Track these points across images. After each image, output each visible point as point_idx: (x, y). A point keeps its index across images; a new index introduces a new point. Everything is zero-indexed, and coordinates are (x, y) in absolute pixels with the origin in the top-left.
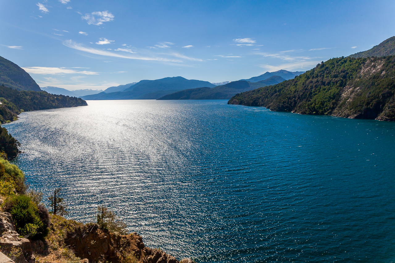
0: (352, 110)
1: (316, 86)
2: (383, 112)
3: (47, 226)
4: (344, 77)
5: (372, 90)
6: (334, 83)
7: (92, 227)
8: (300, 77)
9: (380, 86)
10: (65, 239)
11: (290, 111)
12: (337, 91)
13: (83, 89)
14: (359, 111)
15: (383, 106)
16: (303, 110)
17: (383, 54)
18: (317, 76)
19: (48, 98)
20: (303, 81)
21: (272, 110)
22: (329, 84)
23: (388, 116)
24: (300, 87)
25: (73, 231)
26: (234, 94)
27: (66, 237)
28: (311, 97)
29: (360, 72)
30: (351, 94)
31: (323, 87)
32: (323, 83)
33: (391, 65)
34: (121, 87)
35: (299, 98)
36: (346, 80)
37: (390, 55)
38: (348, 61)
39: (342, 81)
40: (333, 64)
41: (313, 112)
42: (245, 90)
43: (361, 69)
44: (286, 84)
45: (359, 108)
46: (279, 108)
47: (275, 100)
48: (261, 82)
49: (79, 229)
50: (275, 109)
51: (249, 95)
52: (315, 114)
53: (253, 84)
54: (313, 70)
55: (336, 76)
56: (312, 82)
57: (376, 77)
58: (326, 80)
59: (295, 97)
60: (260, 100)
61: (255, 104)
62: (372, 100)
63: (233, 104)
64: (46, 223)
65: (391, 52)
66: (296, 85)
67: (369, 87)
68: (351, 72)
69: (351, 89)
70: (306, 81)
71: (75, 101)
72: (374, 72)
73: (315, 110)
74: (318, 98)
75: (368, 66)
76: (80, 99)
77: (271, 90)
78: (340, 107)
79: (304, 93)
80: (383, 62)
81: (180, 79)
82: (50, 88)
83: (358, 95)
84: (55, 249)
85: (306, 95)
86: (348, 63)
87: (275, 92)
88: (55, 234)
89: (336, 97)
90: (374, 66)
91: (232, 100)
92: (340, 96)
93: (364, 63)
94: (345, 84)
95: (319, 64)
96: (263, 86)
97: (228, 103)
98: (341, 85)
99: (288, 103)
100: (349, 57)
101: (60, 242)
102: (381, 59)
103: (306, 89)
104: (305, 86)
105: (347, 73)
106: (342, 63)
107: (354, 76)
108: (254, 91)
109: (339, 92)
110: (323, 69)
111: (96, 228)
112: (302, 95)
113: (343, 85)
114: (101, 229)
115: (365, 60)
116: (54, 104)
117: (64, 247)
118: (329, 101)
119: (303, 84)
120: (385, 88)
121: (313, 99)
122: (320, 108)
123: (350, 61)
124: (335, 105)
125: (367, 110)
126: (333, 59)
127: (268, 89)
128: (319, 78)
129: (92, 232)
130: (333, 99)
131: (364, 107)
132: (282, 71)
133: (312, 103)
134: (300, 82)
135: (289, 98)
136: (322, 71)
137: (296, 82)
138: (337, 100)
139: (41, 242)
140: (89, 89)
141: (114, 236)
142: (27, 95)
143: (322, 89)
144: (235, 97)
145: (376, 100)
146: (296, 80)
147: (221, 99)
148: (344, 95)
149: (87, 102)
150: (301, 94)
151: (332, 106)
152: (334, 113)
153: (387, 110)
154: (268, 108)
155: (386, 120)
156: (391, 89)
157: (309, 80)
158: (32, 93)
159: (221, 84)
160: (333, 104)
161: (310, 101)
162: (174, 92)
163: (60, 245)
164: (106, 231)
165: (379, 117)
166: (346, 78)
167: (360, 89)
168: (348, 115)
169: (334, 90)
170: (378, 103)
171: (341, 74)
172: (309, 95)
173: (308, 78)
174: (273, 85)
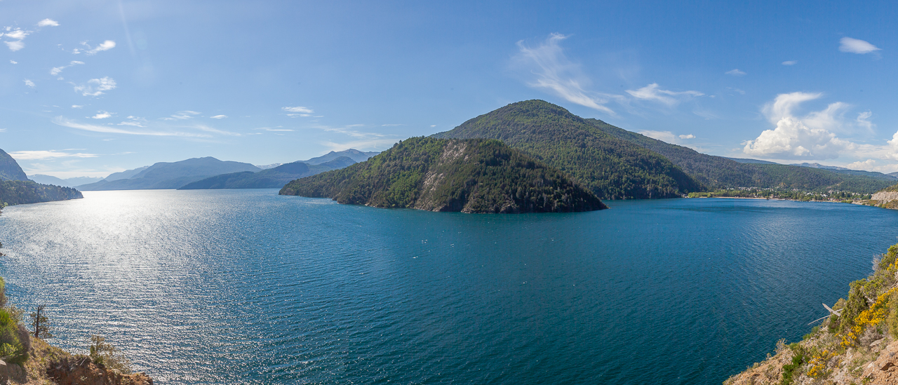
0: (436, 201)
1: (394, 171)
2: (469, 202)
3: (27, 350)
4: (426, 161)
5: (456, 177)
6: (414, 167)
7: (83, 360)
8: (375, 159)
9: (464, 172)
10: (48, 369)
11: (363, 203)
12: (419, 178)
13: (78, 177)
14: (444, 202)
15: (468, 196)
16: (380, 202)
17: (465, 136)
18: (395, 159)
19: (36, 189)
20: (379, 164)
21: (340, 202)
22: (409, 168)
23: (474, 208)
24: (375, 172)
25: (58, 361)
26: (287, 181)
27: (48, 367)
28: (389, 185)
29: (442, 155)
30: (434, 182)
31: (401, 171)
32: (403, 168)
33: (473, 149)
34: (128, 172)
35: (374, 186)
36: (428, 165)
37: (472, 138)
38: (429, 142)
39: (424, 165)
40: (412, 144)
41: (391, 204)
42: (303, 176)
43: (443, 151)
44: (357, 167)
45: (444, 199)
46: (349, 199)
47: (343, 189)
48: (325, 164)
49: (66, 359)
50: (344, 201)
51: (308, 182)
52: (394, 207)
53: (314, 167)
54: (390, 150)
55: (416, 159)
56: (389, 166)
57: (459, 162)
58: (406, 164)
59: (369, 185)
60: (324, 189)
61: (317, 194)
62: (457, 189)
63: (286, 194)
64: (26, 347)
65: (472, 135)
66: (369, 169)
67: (453, 174)
68: (433, 154)
69: (434, 175)
70: (382, 164)
71: (67, 192)
72: (457, 157)
73: (394, 202)
74: (397, 186)
75: (450, 149)
76: (74, 190)
77: (337, 176)
78: (422, 198)
79: (380, 180)
80: (465, 146)
81: (211, 160)
82: (37, 176)
83: (441, 183)
84: (34, 378)
85: (383, 182)
86: (429, 144)
87: (344, 178)
88: (35, 361)
89: (418, 184)
90: (457, 150)
91: (284, 189)
92: (422, 184)
93: (446, 145)
94: (428, 169)
95: (396, 144)
96: (328, 170)
97: (280, 194)
98: (423, 171)
99: (360, 193)
100: (430, 137)
101: (40, 371)
102: (462, 141)
103: (382, 175)
104: (381, 171)
105: (429, 156)
106: (423, 144)
107: (436, 160)
108: (315, 177)
109: (421, 179)
110: (402, 149)
111: (88, 361)
112: (378, 182)
113: (424, 170)
114: (95, 363)
115: (447, 141)
116: (42, 196)
117: (46, 378)
118: (410, 190)
119: (379, 169)
120: (469, 175)
121: (392, 187)
122: (400, 199)
123: (432, 142)
124: (418, 195)
125: (453, 201)
126: (413, 138)
127: (334, 175)
128: (398, 161)
129: (83, 367)
130: (415, 187)
131: (450, 197)
132: (351, 151)
133: (391, 193)
134: (375, 165)
135: (362, 186)
136: (401, 152)
137: (370, 165)
138: (419, 189)
139: (18, 367)
140: (86, 176)
141: (113, 374)
142: (12, 186)
143: (401, 175)
144: (289, 184)
145: (461, 188)
146: (369, 163)
147: (269, 188)
148: (426, 183)
149: (83, 193)
150: (376, 181)
151: (414, 197)
152: (417, 206)
153: (472, 201)
154: (335, 199)
155: (473, 212)
156: (474, 176)
157: (386, 163)
158: (17, 182)
159: (269, 168)
160: (416, 194)
161: (387, 190)
162: (202, 179)
163: (41, 375)
164: (101, 367)
165: (465, 209)
166: (428, 161)
167: (444, 175)
168: (433, 208)
169: (415, 177)
170: (463, 192)
171: (422, 157)
172: (387, 182)
173: (385, 161)
174: (340, 168)
